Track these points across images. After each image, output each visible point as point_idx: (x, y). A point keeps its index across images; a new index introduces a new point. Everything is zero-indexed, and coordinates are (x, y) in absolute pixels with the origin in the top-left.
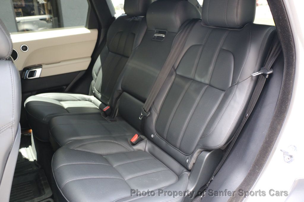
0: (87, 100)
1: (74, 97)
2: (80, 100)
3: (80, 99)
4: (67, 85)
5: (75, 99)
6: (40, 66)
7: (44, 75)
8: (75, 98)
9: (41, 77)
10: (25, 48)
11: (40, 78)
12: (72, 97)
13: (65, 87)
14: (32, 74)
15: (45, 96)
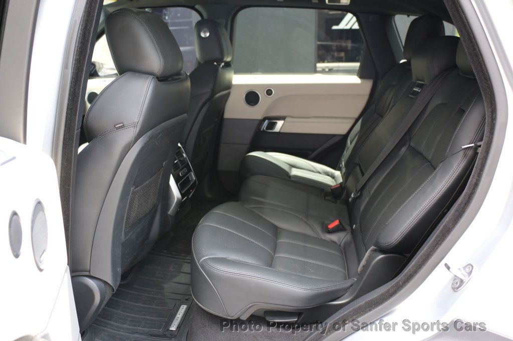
0: (330, 174)
1: (312, 166)
2: (319, 173)
3: (321, 171)
4: (313, 151)
5: (314, 170)
6: (283, 118)
7: (286, 130)
8: (314, 168)
9: (281, 131)
10: (269, 92)
11: (279, 132)
12: (310, 166)
13: (310, 153)
14: (272, 125)
15: (276, 157)
